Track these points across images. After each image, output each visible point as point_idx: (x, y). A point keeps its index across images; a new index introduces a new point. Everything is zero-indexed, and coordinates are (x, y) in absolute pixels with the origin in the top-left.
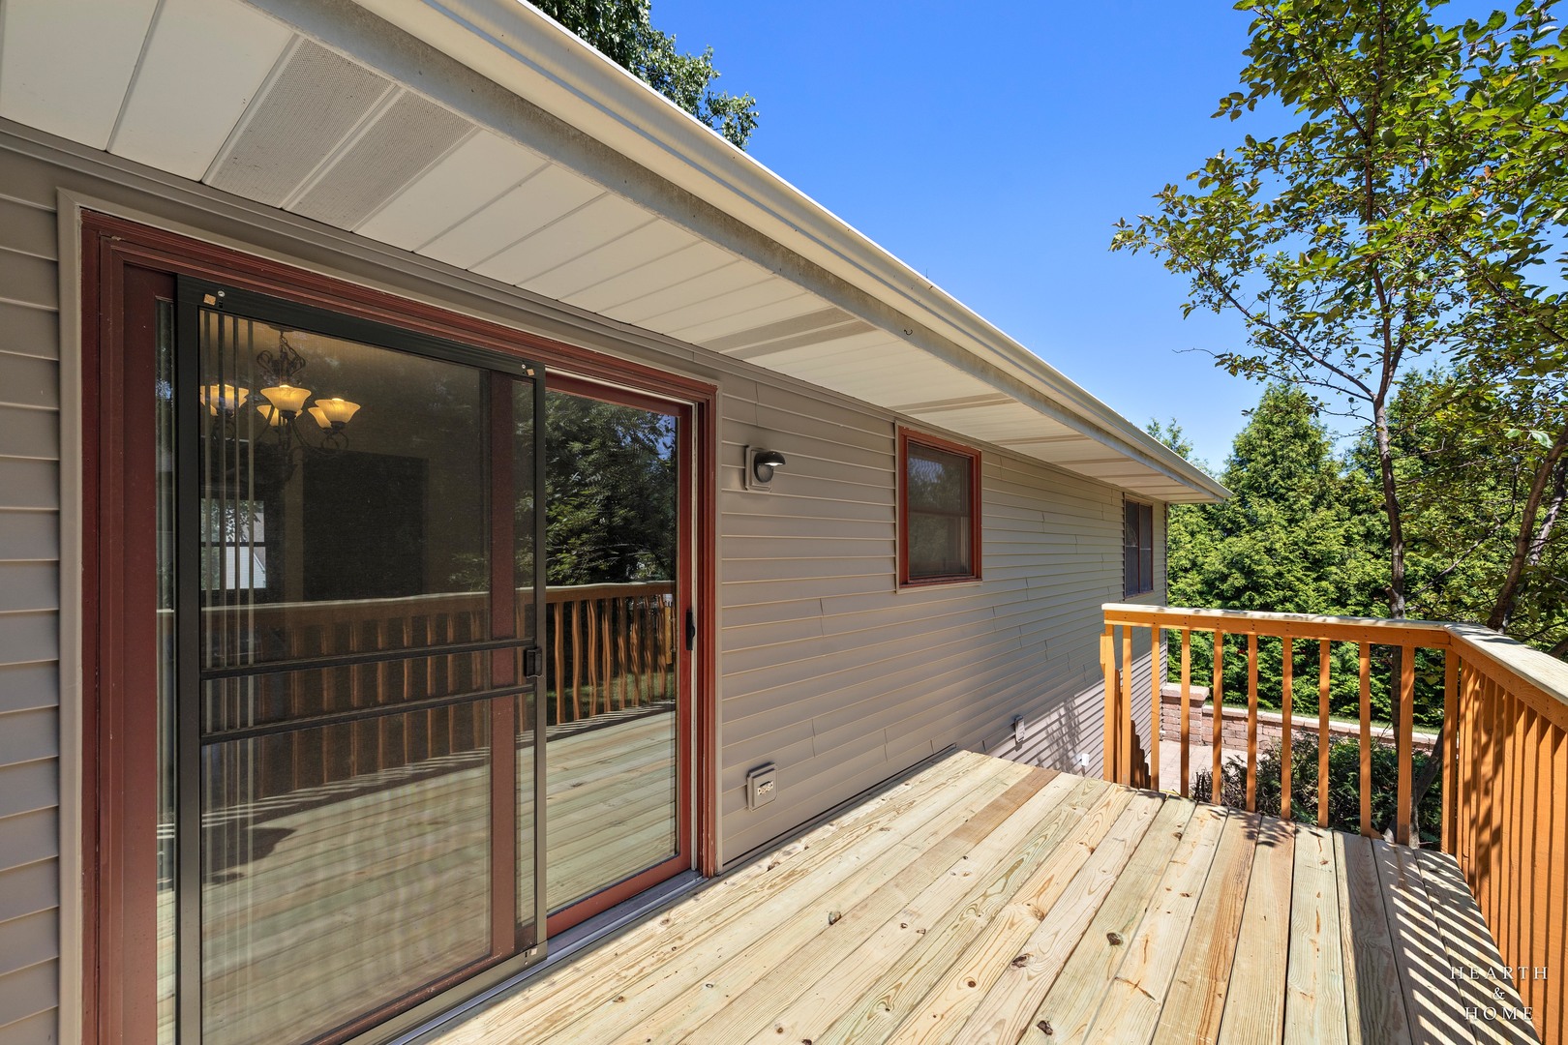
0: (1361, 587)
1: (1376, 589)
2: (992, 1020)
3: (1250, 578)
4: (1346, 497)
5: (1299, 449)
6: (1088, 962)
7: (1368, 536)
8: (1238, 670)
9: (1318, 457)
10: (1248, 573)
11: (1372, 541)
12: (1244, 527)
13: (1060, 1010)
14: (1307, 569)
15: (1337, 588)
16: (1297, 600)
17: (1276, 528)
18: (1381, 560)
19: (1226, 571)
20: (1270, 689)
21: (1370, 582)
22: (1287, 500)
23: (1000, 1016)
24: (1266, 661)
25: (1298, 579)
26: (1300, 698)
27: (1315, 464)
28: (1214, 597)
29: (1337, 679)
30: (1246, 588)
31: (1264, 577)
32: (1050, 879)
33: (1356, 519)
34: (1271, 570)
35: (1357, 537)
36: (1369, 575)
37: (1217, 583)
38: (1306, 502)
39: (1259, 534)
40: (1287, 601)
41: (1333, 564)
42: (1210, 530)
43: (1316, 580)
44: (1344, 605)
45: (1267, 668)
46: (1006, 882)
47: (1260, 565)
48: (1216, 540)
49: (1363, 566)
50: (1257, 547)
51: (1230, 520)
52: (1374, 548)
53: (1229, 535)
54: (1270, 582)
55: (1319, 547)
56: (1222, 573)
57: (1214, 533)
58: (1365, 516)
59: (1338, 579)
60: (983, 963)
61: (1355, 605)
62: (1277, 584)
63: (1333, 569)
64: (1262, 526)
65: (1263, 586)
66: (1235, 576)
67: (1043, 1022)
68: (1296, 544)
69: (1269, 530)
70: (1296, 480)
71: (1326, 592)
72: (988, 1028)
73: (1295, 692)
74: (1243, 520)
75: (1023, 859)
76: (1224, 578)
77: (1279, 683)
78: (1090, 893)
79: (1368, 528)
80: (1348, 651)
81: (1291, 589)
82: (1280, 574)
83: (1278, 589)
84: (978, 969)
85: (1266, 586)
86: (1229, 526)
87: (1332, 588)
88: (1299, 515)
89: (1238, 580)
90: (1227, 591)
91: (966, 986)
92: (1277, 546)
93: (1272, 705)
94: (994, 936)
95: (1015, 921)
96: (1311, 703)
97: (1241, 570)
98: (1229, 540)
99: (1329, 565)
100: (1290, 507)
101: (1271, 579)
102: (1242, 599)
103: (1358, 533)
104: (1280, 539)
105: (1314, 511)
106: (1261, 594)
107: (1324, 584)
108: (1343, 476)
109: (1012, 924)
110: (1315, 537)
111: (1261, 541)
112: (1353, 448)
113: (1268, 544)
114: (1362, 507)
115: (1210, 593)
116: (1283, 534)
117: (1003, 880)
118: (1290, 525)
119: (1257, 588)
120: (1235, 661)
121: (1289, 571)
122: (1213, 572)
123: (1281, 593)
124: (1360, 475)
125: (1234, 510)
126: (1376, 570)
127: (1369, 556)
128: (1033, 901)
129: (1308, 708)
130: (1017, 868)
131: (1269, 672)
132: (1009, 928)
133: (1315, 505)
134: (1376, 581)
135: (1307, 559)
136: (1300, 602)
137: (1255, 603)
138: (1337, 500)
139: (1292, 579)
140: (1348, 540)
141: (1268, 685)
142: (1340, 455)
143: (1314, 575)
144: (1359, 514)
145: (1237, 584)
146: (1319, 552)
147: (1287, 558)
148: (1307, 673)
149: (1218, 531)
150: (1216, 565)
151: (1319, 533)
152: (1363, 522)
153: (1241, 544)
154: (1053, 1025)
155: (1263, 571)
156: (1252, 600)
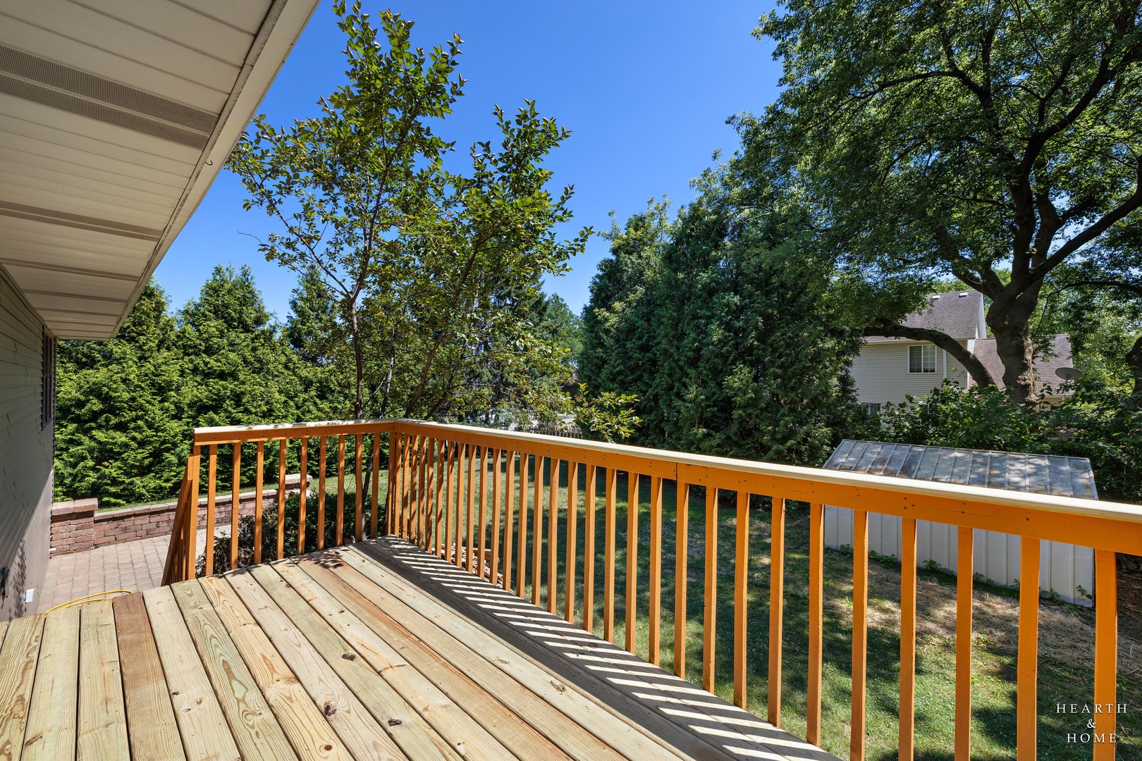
0: (190, 406)
1: (200, 406)
2: (370, 749)
3: (106, 402)
4: (180, 343)
5: (147, 304)
6: (358, 678)
7: (195, 370)
8: (93, 480)
9: (160, 312)
10: (106, 399)
11: (197, 374)
12: (99, 361)
13: (386, 709)
14: (154, 394)
15: (175, 406)
16: (147, 417)
17: (130, 363)
18: (204, 387)
19: (82, 398)
20: (123, 490)
21: (197, 402)
22: (137, 342)
23: (370, 743)
24: (120, 468)
25: (148, 402)
26: (148, 491)
27: (157, 318)
28: (68, 422)
29: (175, 471)
30: (102, 412)
31: (120, 402)
32: (264, 658)
33: (186, 359)
34: (126, 396)
35: (187, 371)
36: (196, 396)
37: (73, 409)
38: (153, 345)
39: (114, 367)
40: (139, 419)
41: (172, 390)
42: (62, 362)
43: (160, 402)
44: (180, 419)
45: (122, 474)
46: (240, 682)
47: (116, 392)
48: (70, 371)
49: (192, 391)
50: (114, 378)
51: (84, 355)
52: (198, 379)
53: (81, 368)
54: (125, 405)
55: (164, 378)
56: (79, 399)
57: (68, 365)
58: (193, 357)
59: (176, 401)
60: (313, 732)
61: (188, 418)
62: (130, 406)
63: (173, 393)
64: (118, 361)
65: (119, 409)
66: (94, 401)
67: (389, 722)
68: (146, 375)
69: (124, 364)
70: (145, 327)
71: (167, 410)
72: (375, 754)
73: (144, 487)
74: (98, 355)
75: (223, 661)
76: (80, 404)
77: (131, 483)
78: (299, 646)
79: (195, 365)
80: (183, 450)
81: (143, 410)
82: (133, 399)
83: (131, 411)
84: (316, 737)
85: (121, 409)
86: (84, 360)
87: (172, 407)
88: (147, 355)
89: (96, 405)
90: (85, 415)
91: (327, 753)
92: (131, 377)
93: (124, 502)
94: (292, 714)
95: (288, 695)
96: (156, 493)
97: (99, 396)
98: (85, 371)
99: (170, 390)
100: (140, 348)
101: (126, 402)
102: (99, 421)
103: (188, 368)
104: (133, 373)
105: (158, 351)
106: (116, 415)
107: (166, 404)
108: (177, 329)
109: (290, 699)
110: (161, 371)
111: (116, 373)
112: (182, 309)
113: (123, 375)
114: (191, 351)
115: (64, 418)
116: (134, 368)
117: (235, 683)
118: (140, 361)
119: (113, 410)
120: (91, 473)
121: (141, 396)
122: (69, 400)
123: (134, 413)
124: (189, 328)
125: (88, 347)
126: (202, 393)
127: (196, 384)
128: (276, 677)
129: (154, 497)
130: (229, 668)
131: (123, 476)
132: (292, 702)
133: (159, 347)
134: (201, 400)
135: (154, 386)
136: (150, 419)
137: (111, 423)
138: (174, 344)
139: (144, 402)
140: (182, 373)
141: (122, 487)
142: (172, 313)
143: (159, 399)
144: (189, 355)
145: (95, 408)
146: (164, 381)
147: (140, 386)
148: (153, 472)
149: (71, 364)
150: (73, 393)
151: (164, 368)
152: (191, 361)
153: (99, 375)
154: (395, 718)
155: (119, 396)
156: (107, 420)
